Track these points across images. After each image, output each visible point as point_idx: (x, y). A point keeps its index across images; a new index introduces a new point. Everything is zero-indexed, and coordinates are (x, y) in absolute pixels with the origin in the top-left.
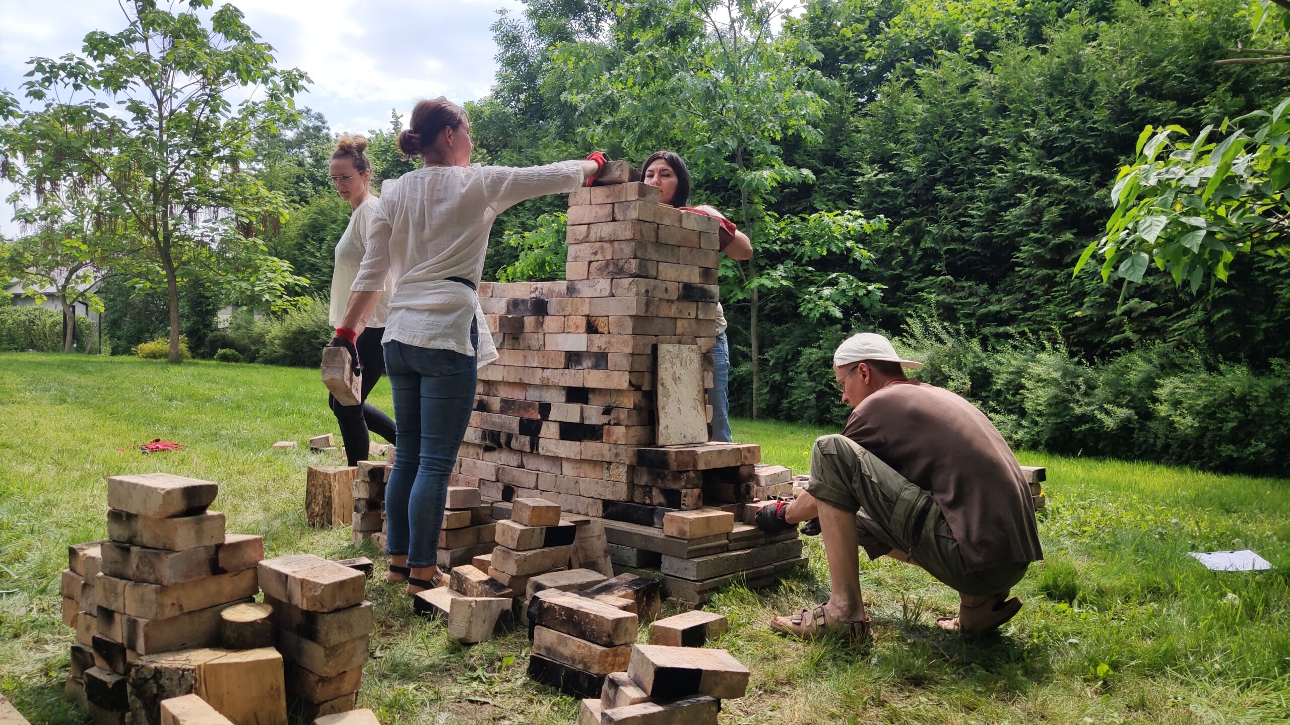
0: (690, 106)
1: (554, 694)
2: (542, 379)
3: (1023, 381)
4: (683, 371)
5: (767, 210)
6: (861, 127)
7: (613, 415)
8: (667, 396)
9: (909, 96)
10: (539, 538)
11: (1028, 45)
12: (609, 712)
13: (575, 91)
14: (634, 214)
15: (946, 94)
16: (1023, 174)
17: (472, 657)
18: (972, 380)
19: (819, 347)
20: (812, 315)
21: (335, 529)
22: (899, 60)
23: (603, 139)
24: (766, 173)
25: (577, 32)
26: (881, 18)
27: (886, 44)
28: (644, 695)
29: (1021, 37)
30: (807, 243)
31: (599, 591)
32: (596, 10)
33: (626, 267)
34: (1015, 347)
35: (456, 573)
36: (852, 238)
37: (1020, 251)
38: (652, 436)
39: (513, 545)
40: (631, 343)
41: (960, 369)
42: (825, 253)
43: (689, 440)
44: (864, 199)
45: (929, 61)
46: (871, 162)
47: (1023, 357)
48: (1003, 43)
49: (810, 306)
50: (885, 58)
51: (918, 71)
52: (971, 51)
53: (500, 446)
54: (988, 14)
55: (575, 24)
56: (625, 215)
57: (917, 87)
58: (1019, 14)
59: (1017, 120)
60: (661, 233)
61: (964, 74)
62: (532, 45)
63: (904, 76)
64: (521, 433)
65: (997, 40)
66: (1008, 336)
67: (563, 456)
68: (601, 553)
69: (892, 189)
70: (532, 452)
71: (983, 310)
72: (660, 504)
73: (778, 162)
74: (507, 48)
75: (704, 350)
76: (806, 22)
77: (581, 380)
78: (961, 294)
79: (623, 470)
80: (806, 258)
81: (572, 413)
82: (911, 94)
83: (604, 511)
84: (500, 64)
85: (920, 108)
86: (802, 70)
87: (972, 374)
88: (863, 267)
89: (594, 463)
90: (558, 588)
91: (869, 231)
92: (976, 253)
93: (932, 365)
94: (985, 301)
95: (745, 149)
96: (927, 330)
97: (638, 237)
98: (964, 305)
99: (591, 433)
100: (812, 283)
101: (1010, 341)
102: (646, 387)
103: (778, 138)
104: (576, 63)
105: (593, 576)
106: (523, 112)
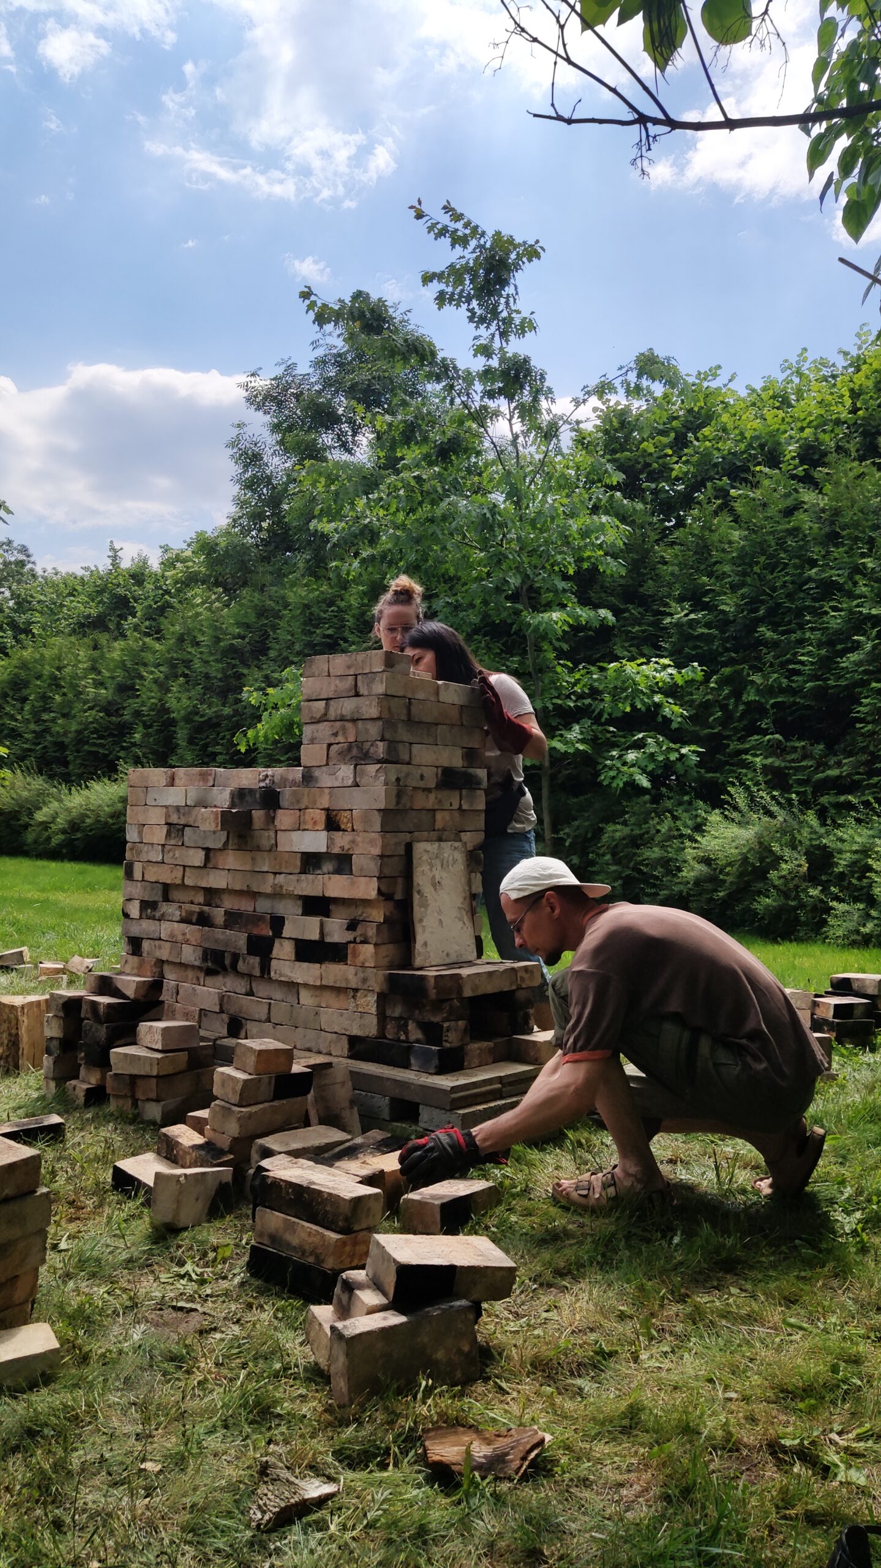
0: (464, 536)
1: (279, 1296)
2: (274, 886)
3: (870, 861)
4: (444, 875)
5: (558, 658)
6: (668, 557)
7: (360, 930)
8: (425, 905)
9: (723, 522)
10: (266, 1089)
11: (861, 459)
12: (339, 1325)
13: (325, 520)
14: (380, 688)
15: (766, 518)
16: (860, 612)
17: (179, 1246)
18: (808, 861)
19: (625, 823)
20: (614, 785)
21: (22, 1074)
22: (711, 479)
23: (360, 575)
24: (556, 615)
25: (330, 448)
26: (689, 430)
27: (695, 458)
28: (385, 1301)
29: (853, 450)
30: (607, 697)
31: (339, 1156)
32: (351, 422)
33: (372, 750)
34: (859, 821)
35: (165, 1135)
36: (661, 691)
37: (861, 704)
38: (406, 958)
39: (235, 1099)
40: (379, 843)
41: (794, 848)
42: (628, 709)
43: (453, 958)
44: (674, 644)
45: (746, 480)
46: (681, 600)
47: (871, 832)
48: (832, 457)
49: (612, 773)
50: (694, 476)
51: (733, 492)
52: (796, 468)
53: (225, 969)
54: (815, 423)
55: (327, 439)
56: (370, 688)
57: (732, 510)
58: (851, 422)
59: (851, 549)
60: (414, 710)
61: (787, 496)
62: (277, 464)
63: (716, 498)
64: (250, 953)
65: (825, 454)
66: (850, 806)
67: (299, 981)
68: (346, 1104)
69: (706, 631)
70: (262, 976)
71: (820, 776)
72: (418, 1041)
73: (571, 601)
74: (246, 466)
75: (470, 847)
76: (600, 435)
77: (320, 887)
78: (793, 756)
79: (372, 999)
80: (606, 716)
81: (310, 928)
82: (726, 518)
83: (350, 1050)
84: (238, 486)
85: (736, 535)
86: (598, 492)
87: (807, 853)
88: (674, 726)
89: (338, 990)
90: (289, 1153)
91: (680, 682)
92: (809, 707)
93: (760, 843)
94: (822, 765)
95: (531, 587)
96: (752, 800)
97: (386, 715)
98: (797, 769)
99: (334, 953)
100: (614, 745)
101: (853, 814)
102: (399, 896)
103: (571, 572)
104: (327, 486)
105: (335, 1135)
106: (265, 543)
